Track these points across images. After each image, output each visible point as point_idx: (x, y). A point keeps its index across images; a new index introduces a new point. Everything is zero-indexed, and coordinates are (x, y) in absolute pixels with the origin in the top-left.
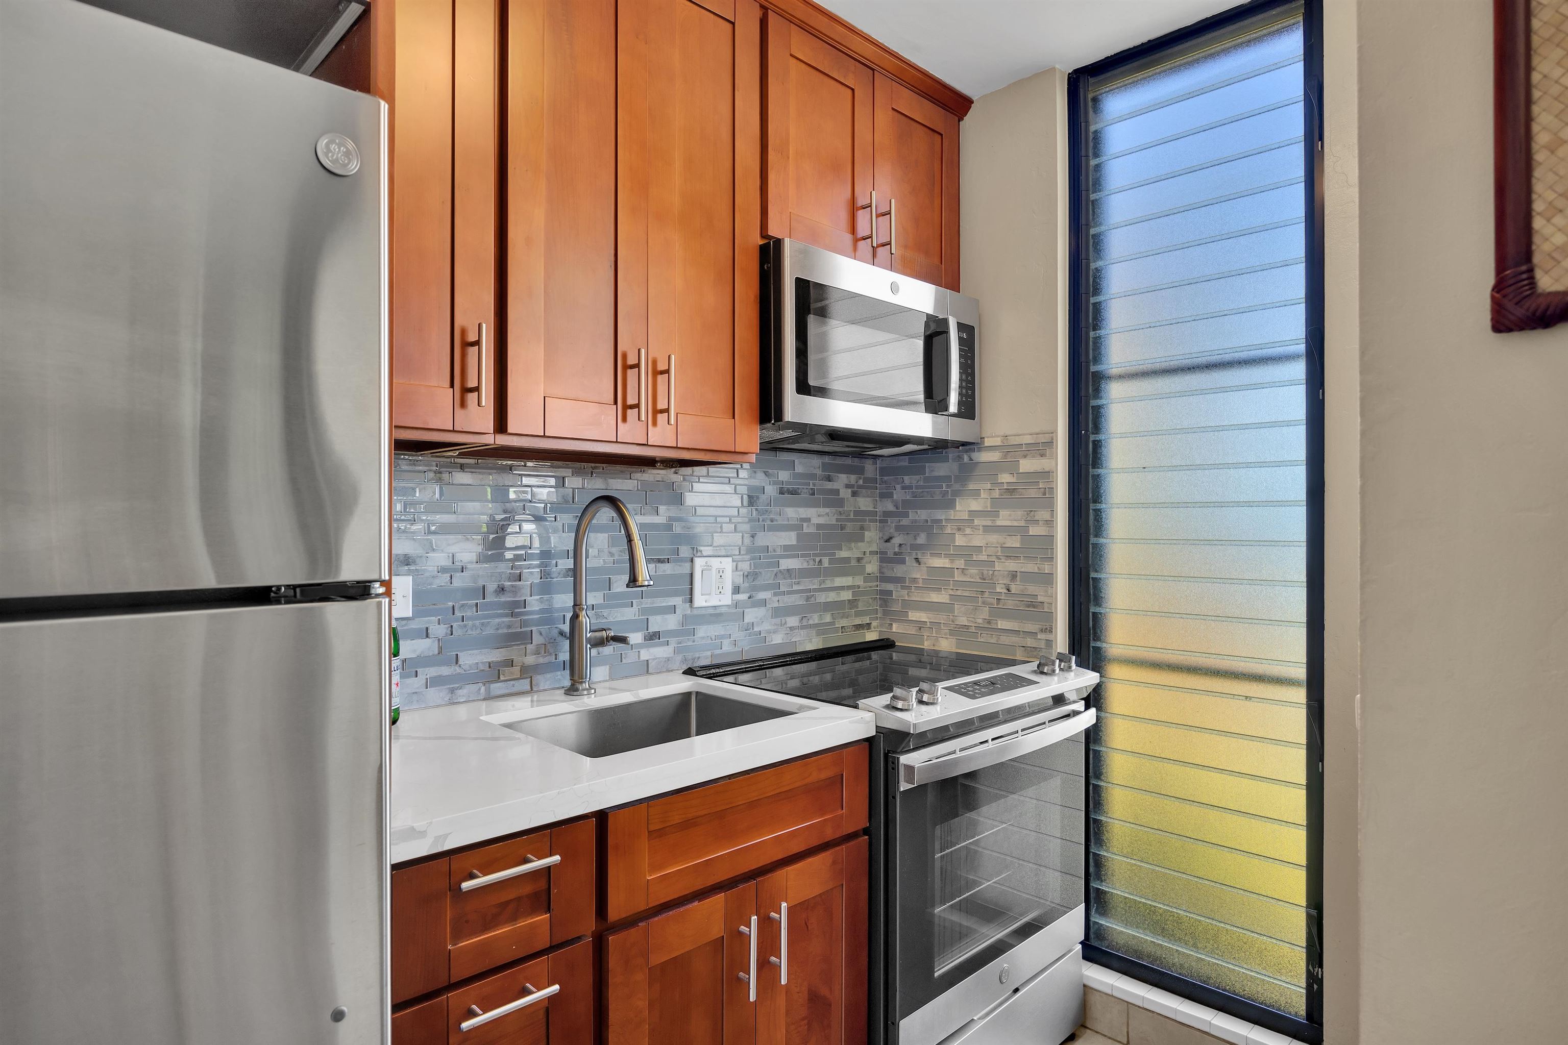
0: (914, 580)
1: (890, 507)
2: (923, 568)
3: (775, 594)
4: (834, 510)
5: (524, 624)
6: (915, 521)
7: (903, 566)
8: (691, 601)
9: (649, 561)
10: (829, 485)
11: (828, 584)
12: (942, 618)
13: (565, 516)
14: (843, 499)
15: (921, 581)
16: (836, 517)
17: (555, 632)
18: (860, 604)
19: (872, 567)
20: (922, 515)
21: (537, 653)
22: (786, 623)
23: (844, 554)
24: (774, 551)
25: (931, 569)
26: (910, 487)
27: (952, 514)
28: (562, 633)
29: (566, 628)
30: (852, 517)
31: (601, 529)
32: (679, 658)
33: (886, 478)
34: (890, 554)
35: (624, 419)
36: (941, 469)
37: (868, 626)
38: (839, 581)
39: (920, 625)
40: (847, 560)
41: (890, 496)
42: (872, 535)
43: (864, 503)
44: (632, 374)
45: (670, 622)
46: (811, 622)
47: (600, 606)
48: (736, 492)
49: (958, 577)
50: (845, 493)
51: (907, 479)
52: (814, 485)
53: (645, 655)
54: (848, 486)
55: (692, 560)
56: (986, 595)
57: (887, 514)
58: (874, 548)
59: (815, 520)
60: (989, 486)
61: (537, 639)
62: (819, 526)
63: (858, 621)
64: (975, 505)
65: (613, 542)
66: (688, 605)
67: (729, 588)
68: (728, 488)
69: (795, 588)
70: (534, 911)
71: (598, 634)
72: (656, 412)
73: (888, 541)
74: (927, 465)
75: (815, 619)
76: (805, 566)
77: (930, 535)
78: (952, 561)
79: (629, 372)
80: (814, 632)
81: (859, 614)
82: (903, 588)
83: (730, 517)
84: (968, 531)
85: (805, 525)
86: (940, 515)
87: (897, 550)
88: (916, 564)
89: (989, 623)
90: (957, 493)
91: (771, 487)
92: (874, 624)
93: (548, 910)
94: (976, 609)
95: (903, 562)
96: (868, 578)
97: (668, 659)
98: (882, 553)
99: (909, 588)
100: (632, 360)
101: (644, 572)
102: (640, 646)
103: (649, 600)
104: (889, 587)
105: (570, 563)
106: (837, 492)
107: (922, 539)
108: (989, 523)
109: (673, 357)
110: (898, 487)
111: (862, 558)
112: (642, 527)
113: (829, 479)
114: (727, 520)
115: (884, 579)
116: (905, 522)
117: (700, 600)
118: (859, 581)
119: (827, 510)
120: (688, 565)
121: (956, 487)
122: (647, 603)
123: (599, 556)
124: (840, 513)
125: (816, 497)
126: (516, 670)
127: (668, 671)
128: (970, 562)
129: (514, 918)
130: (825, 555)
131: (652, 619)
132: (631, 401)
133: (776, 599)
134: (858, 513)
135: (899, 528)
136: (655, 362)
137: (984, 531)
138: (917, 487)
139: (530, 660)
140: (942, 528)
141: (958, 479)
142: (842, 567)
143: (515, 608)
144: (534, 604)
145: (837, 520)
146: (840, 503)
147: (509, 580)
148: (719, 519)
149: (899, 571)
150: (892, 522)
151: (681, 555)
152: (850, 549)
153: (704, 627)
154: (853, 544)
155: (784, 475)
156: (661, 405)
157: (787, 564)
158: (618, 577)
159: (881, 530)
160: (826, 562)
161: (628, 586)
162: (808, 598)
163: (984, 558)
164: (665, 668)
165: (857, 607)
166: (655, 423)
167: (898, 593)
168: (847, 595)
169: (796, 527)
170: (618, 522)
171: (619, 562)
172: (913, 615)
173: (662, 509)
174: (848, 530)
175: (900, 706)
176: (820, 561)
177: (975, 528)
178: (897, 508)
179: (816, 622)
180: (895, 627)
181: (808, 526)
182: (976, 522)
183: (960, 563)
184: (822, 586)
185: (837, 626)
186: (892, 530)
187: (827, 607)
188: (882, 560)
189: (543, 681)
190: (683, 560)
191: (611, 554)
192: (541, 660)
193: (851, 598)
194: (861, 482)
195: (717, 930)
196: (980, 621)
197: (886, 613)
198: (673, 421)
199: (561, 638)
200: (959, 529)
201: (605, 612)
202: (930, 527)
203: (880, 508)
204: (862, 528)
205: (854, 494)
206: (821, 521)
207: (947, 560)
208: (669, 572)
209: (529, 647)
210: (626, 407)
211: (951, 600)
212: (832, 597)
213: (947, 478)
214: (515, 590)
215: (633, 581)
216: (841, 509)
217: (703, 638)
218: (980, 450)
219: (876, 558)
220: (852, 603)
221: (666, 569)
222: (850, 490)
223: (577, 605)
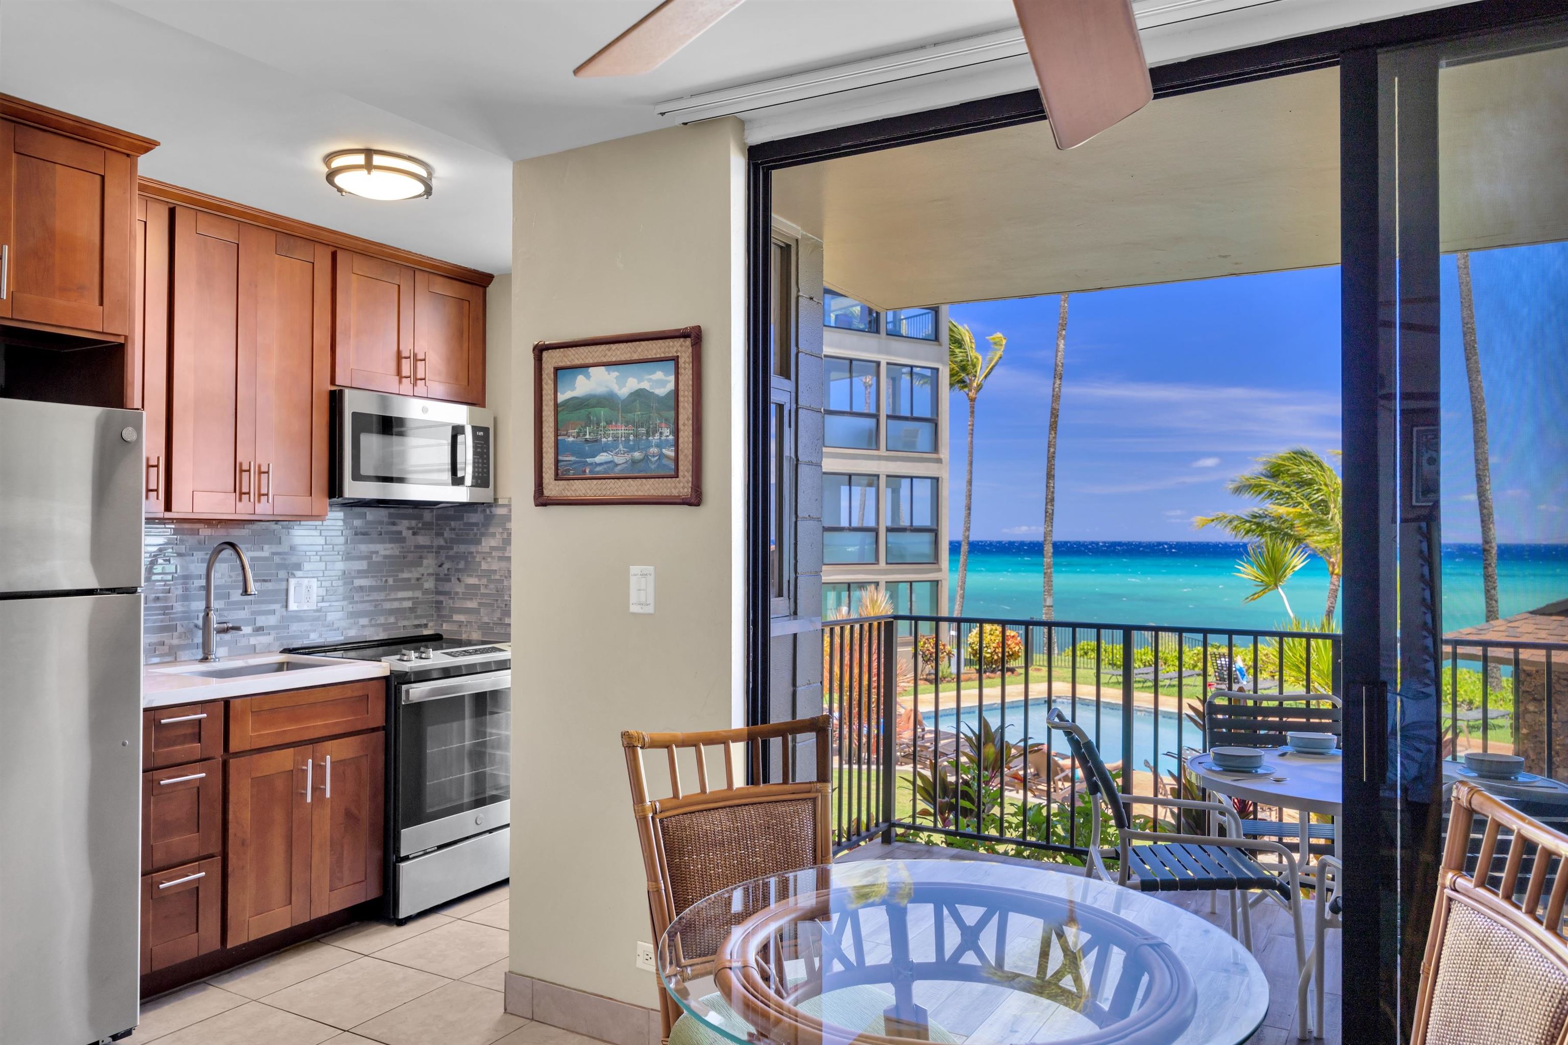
0: (457, 593)
1: (442, 543)
2: (463, 585)
3: (351, 603)
4: (397, 545)
5: (171, 620)
6: (457, 553)
7: (449, 583)
8: (287, 606)
9: (255, 581)
10: (394, 528)
11: (393, 596)
12: (473, 618)
13: (200, 553)
14: (405, 538)
15: (461, 594)
16: (399, 549)
17: (192, 625)
18: (419, 610)
19: (429, 584)
20: (462, 548)
21: (180, 637)
22: (358, 622)
23: (405, 575)
24: (350, 573)
25: (468, 586)
26: (454, 529)
27: (480, 548)
28: (196, 626)
29: (200, 622)
30: (412, 549)
31: (224, 561)
32: (278, 643)
33: (439, 522)
34: (442, 576)
35: (240, 500)
36: (474, 518)
37: (426, 626)
38: (401, 594)
39: (460, 624)
40: (409, 579)
41: (442, 535)
42: (429, 563)
43: (422, 540)
44: (245, 475)
45: (272, 620)
46: (378, 622)
47: (222, 610)
48: (321, 535)
49: (483, 590)
50: (407, 533)
51: (453, 523)
52: (382, 528)
53: (253, 641)
54: (409, 528)
55: (288, 580)
56: (499, 602)
57: (440, 547)
58: (431, 571)
59: (383, 553)
60: (500, 530)
61: (180, 629)
62: (385, 557)
63: (417, 622)
64: (493, 543)
65: (232, 569)
66: (284, 609)
67: (314, 598)
68: (317, 533)
69: (366, 598)
70: (192, 742)
71: (222, 626)
72: (260, 495)
73: (440, 566)
74: (465, 514)
75: (382, 620)
76: (374, 583)
77: (467, 562)
78: (480, 580)
79: (244, 473)
80: (381, 629)
81: (417, 617)
82: (450, 598)
83: (317, 552)
84: (489, 560)
85: (374, 556)
86: (473, 549)
87: (446, 572)
88: (458, 582)
89: (500, 620)
90: (483, 534)
91: (348, 531)
92: (430, 624)
93: (200, 742)
94: (493, 611)
95: (450, 580)
96: (426, 592)
97: (270, 644)
98: (437, 575)
99: (453, 598)
100: (245, 467)
101: (252, 587)
102: (249, 635)
103: (256, 606)
104: (441, 598)
105: (203, 582)
106: (400, 533)
107: (462, 565)
108: (501, 555)
109: (271, 465)
110: (447, 529)
111: (420, 578)
112: (252, 559)
113: (394, 524)
114: (315, 553)
115: (439, 593)
116: (451, 553)
117: (293, 606)
118: (418, 594)
119: (392, 545)
120: (284, 583)
121: (483, 530)
122: (255, 607)
123: (221, 578)
124: (403, 548)
125: (382, 537)
126: (166, 648)
127: (269, 652)
128: (490, 581)
129: (183, 743)
130: (390, 576)
131: (258, 618)
132: (245, 490)
133: (351, 606)
134: (418, 547)
135: (448, 557)
136: (260, 467)
137: (498, 560)
138: (460, 529)
139: (175, 642)
140: (474, 557)
141: (483, 525)
142: (406, 585)
143: (166, 610)
144: (178, 607)
145: (400, 552)
146: (403, 540)
147: (162, 593)
148: (308, 553)
149: (447, 587)
150: (443, 553)
151: (280, 576)
152: (411, 572)
153: (296, 624)
154: (413, 569)
155: (357, 523)
156: (264, 491)
157: (359, 582)
158: (235, 591)
159: (437, 558)
160: (391, 581)
161: (242, 595)
162: (376, 606)
163: (498, 577)
164: (268, 651)
165: (416, 612)
166: (259, 501)
167: (447, 602)
168: (408, 604)
169: (368, 557)
170: (235, 556)
171: (237, 581)
172: (456, 617)
173: (266, 547)
174: (408, 559)
175: (405, 659)
176: (386, 580)
177: (493, 558)
178: (447, 543)
179: (383, 622)
180: (445, 626)
181: (376, 557)
182: (494, 554)
183: (484, 581)
184: (388, 598)
185: (399, 625)
186: (443, 559)
187: (392, 612)
188: (437, 580)
189: (183, 655)
190: (282, 580)
191: (230, 577)
192: (183, 642)
193: (411, 606)
194: (420, 525)
195: (289, 766)
196: (495, 619)
197: (439, 616)
198: (270, 501)
199: (195, 629)
200: (484, 559)
201: (226, 613)
202: (467, 558)
203: (435, 544)
204: (421, 557)
205: (414, 534)
206: (388, 553)
207: (477, 579)
208: (270, 588)
209: (175, 634)
210: (241, 493)
211: (479, 606)
212: (396, 605)
213: (476, 524)
214: (166, 599)
215: (245, 592)
216: (403, 545)
217: (295, 631)
218: (496, 506)
219: (432, 579)
220: (412, 610)
221: (269, 586)
222: (411, 531)
223: (208, 608)
